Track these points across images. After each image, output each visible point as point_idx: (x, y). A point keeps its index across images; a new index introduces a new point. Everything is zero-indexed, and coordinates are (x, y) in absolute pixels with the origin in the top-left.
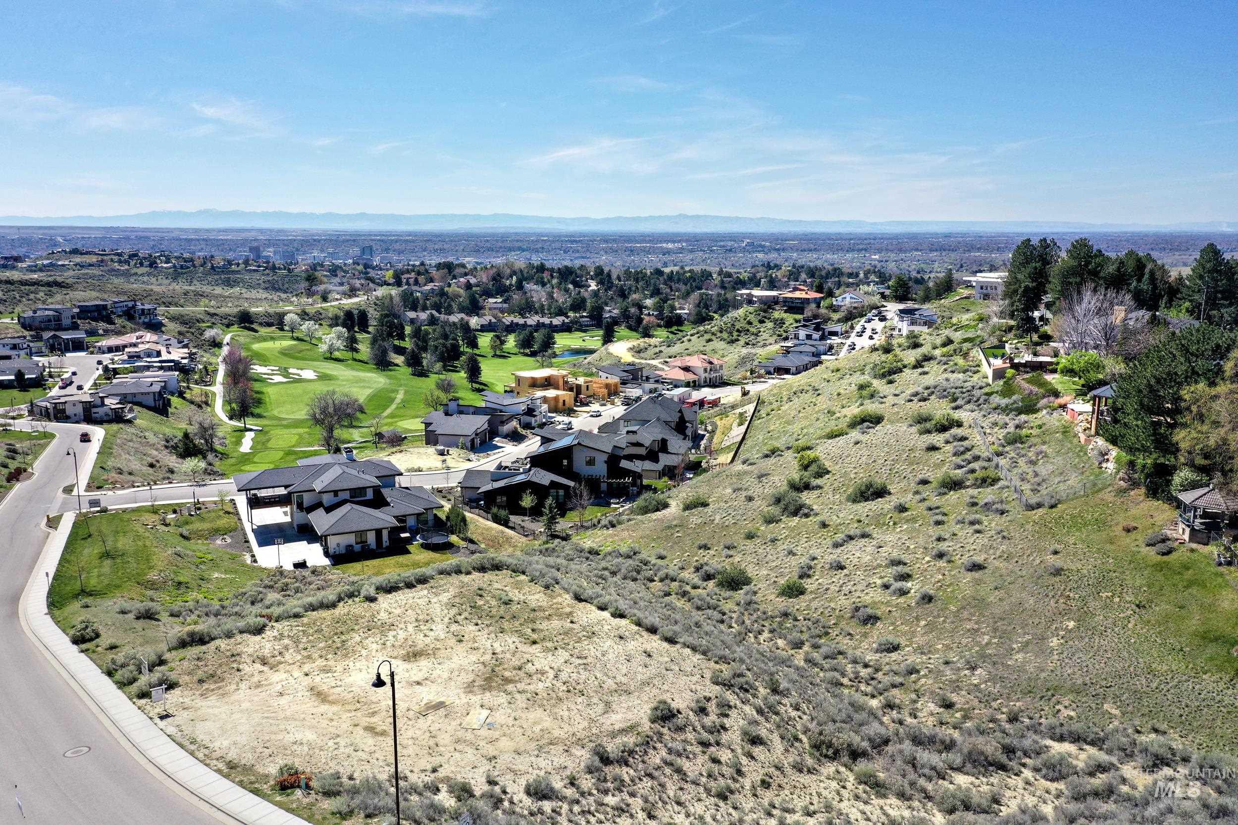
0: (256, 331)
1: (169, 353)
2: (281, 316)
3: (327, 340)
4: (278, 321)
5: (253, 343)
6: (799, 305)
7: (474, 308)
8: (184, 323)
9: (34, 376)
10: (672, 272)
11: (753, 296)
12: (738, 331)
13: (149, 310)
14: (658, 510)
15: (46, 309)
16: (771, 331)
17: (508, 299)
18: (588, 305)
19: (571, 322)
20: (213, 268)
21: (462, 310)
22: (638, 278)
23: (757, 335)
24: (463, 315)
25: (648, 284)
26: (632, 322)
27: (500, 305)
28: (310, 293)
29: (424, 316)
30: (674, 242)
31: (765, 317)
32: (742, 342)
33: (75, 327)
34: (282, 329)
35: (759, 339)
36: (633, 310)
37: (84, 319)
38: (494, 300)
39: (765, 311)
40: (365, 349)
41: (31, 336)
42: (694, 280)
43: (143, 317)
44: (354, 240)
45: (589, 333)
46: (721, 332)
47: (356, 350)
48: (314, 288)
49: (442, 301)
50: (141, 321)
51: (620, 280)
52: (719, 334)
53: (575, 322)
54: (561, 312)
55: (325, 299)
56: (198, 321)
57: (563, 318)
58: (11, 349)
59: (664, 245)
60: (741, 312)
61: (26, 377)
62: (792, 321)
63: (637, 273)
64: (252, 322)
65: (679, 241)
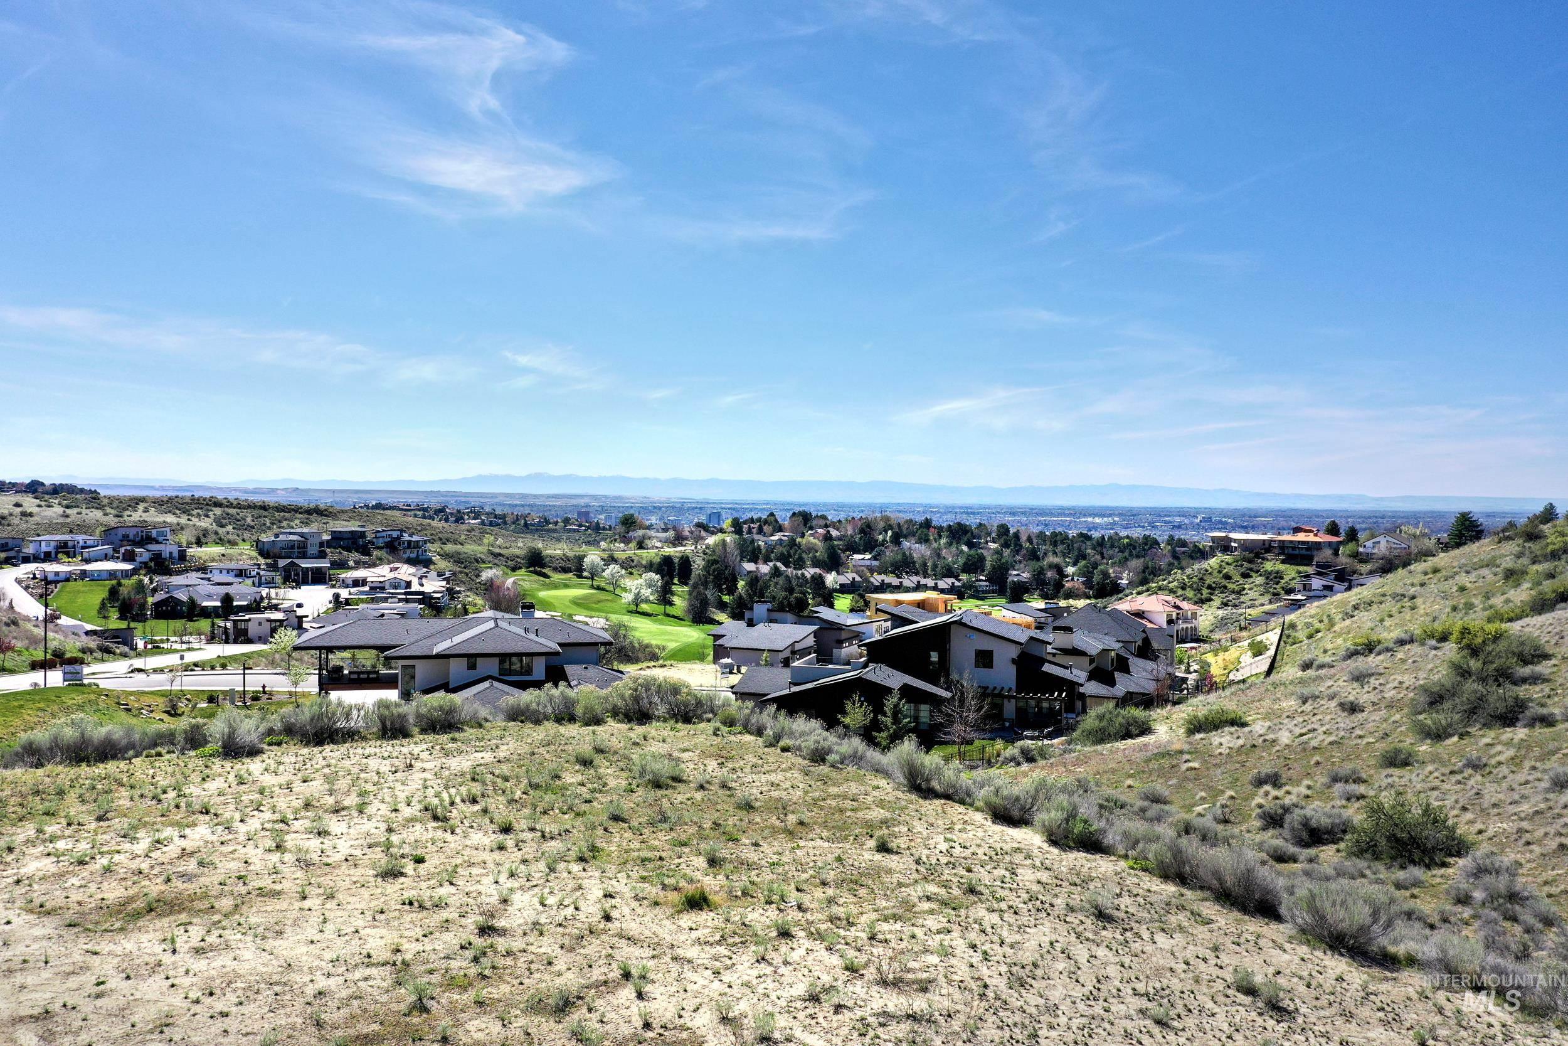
0: (547, 577)
1: (422, 585)
2: (580, 559)
3: (633, 589)
4: (575, 567)
5: (540, 590)
6: (1304, 552)
7: (834, 563)
8: (459, 561)
9: (245, 603)
10: (1103, 537)
11: (1231, 540)
12: (1209, 587)
13: (418, 542)
14: (1128, 735)
15: (291, 534)
16: (1262, 589)
17: (879, 554)
18: (988, 565)
19: (964, 586)
20: (526, 525)
21: (816, 563)
22: (1056, 542)
23: (1239, 593)
24: (817, 570)
25: (1070, 548)
26: (1049, 589)
27: (868, 563)
28: (626, 540)
29: (765, 569)
30: (1102, 516)
31: (1251, 570)
32: (1217, 602)
33: (322, 555)
34: (580, 577)
35: (1242, 599)
36: (1050, 574)
37: (335, 548)
38: (861, 556)
39: (1250, 561)
40: (680, 603)
41: (267, 564)
42: (1135, 548)
43: (408, 551)
44: (701, 508)
45: (988, 602)
46: (1183, 588)
47: (671, 604)
48: (631, 534)
49: (792, 552)
50: (405, 556)
51: (1031, 543)
52: (1180, 592)
53: (969, 586)
54: (949, 573)
55: (641, 546)
56: (477, 561)
57: (953, 580)
58: (236, 576)
59: (1090, 519)
60: (1213, 562)
61: (235, 603)
62: (1293, 574)
63: (1054, 534)
64: (543, 566)
65: (1110, 515)
